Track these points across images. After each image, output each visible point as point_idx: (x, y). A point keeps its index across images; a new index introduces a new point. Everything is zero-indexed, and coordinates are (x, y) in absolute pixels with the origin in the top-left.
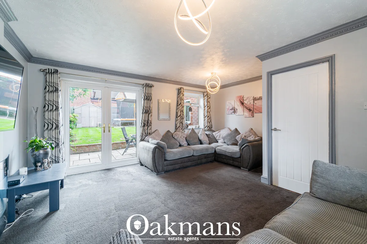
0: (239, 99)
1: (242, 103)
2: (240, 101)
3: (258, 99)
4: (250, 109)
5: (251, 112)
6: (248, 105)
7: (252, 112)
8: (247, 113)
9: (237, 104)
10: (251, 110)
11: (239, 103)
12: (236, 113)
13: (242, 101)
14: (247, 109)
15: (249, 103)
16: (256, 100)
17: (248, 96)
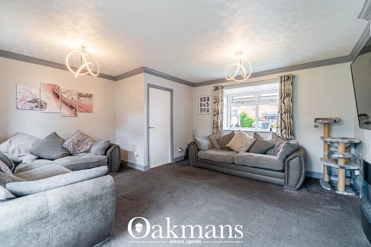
0: (51, 89)
1: (57, 96)
2: (52, 92)
3: (85, 96)
4: (72, 106)
5: (74, 110)
6: (69, 101)
7: (76, 111)
8: (66, 111)
9: (46, 95)
10: (74, 108)
11: (51, 95)
12: (43, 108)
13: (57, 93)
14: (67, 105)
15: (70, 98)
16: (82, 96)
17: (70, 89)
